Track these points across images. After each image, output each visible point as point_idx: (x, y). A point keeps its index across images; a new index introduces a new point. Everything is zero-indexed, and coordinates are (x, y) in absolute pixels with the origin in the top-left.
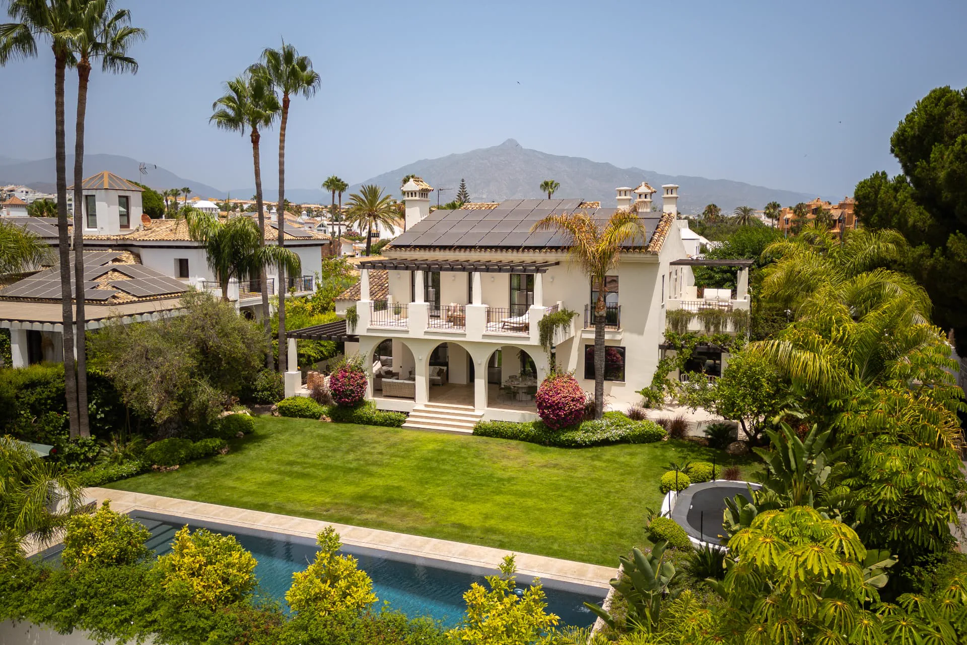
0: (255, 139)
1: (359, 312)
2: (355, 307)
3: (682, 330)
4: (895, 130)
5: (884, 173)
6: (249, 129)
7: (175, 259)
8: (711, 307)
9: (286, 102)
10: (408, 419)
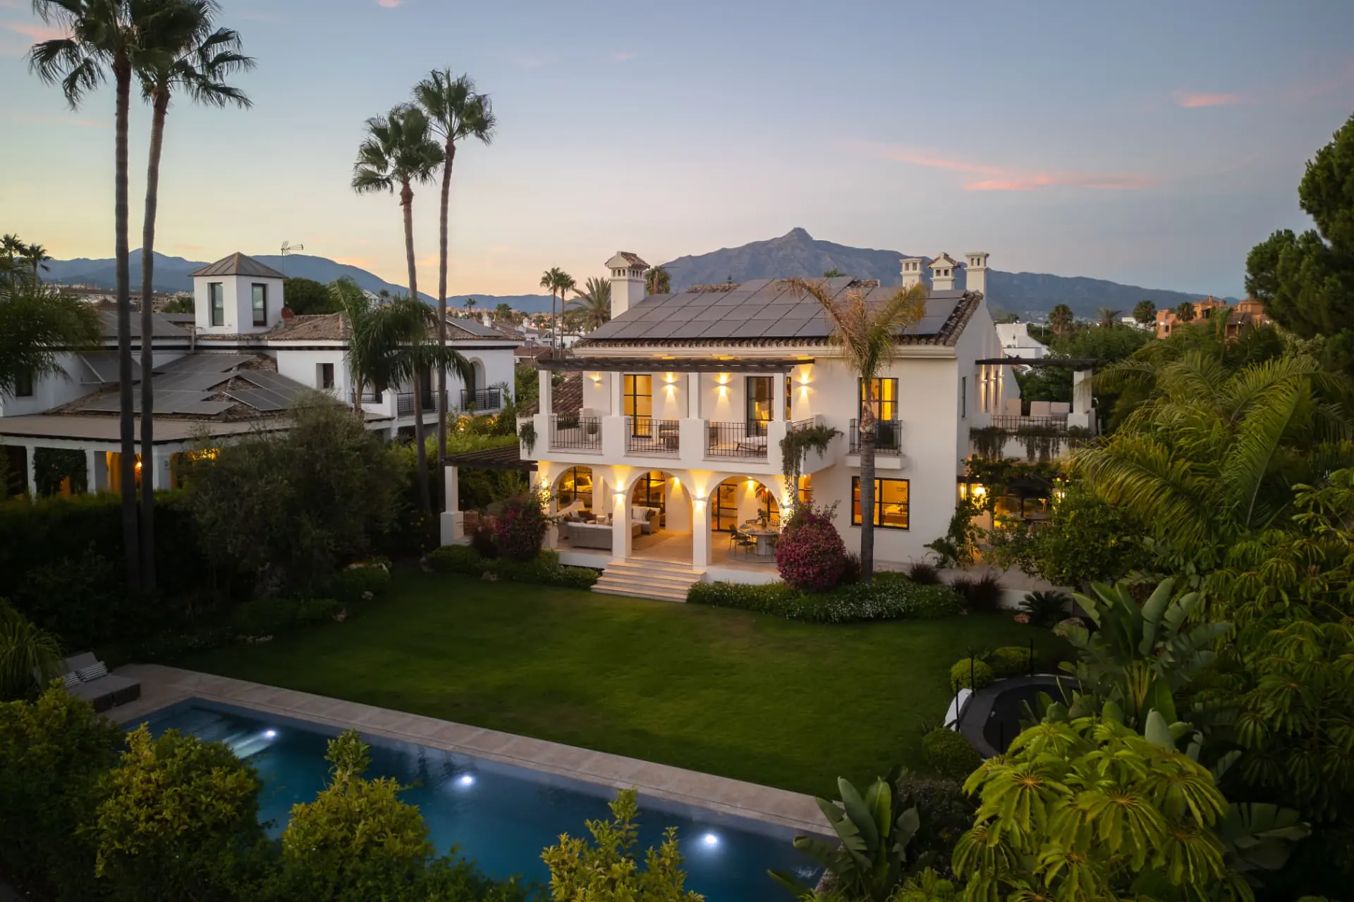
0: (407, 197)
1: (536, 429)
2: (532, 422)
3: (994, 455)
4: (1304, 176)
5: (1289, 233)
6: (398, 186)
7: (318, 364)
8: (1036, 423)
9: (451, 149)
10: (601, 578)
